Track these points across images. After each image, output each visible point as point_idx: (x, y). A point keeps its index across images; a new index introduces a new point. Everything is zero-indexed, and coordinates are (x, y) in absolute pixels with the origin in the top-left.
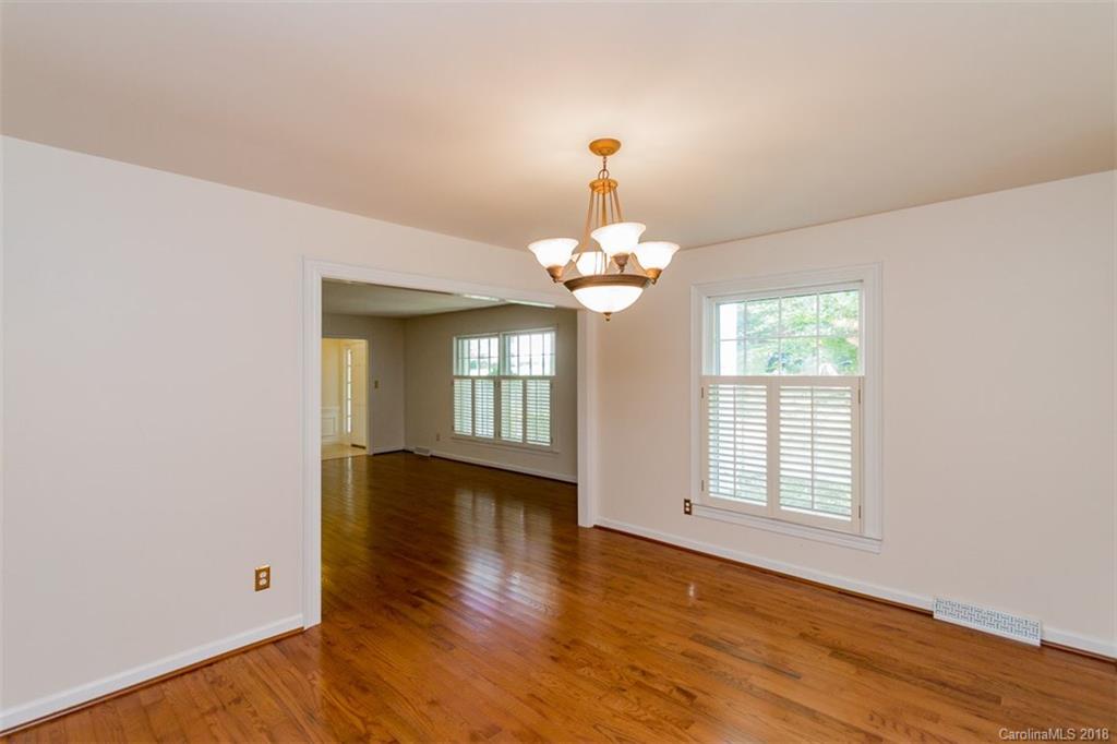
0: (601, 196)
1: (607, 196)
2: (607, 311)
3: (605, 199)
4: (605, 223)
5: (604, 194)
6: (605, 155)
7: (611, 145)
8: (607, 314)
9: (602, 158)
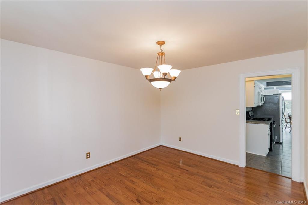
0: (160, 56)
1: (162, 56)
2: (160, 88)
3: (161, 58)
4: (161, 64)
5: (161, 56)
6: (161, 45)
7: (163, 43)
8: (160, 89)
9: (160, 46)
